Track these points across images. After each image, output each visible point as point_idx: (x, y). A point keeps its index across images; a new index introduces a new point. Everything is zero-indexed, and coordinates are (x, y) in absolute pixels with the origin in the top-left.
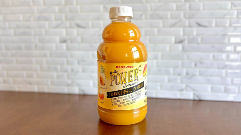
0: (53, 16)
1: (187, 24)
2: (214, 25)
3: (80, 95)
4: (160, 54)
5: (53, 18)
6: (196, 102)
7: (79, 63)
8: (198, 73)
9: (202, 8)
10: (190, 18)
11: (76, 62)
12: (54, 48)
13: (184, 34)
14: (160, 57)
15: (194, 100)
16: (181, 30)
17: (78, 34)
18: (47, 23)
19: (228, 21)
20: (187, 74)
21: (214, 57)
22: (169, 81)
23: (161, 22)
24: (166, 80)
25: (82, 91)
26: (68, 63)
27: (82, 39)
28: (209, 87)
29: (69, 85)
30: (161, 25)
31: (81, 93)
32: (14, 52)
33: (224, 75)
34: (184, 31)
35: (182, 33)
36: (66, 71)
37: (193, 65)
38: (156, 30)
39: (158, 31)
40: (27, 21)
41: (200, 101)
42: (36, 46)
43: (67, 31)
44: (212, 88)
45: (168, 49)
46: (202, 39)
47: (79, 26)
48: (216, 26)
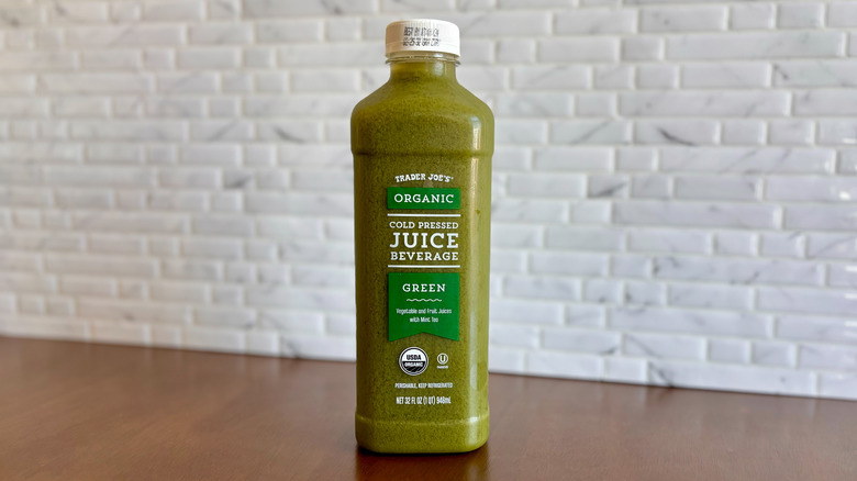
0: (204, 103)
1: (629, 136)
2: (717, 138)
3: (282, 359)
4: (539, 231)
5: (205, 109)
6: (657, 392)
7: (281, 254)
8: (663, 298)
9: (676, 83)
10: (637, 114)
11: (274, 252)
12: (206, 205)
13: (618, 167)
14: (539, 240)
15: (651, 387)
16: (610, 152)
17: (282, 163)
18: (185, 125)
19: (763, 127)
20: (628, 298)
21: (716, 245)
22: (569, 320)
23: (544, 125)
24: (560, 318)
25: (291, 345)
26: (249, 255)
27: (294, 177)
28: (702, 344)
29: (249, 326)
30: (544, 138)
31: (288, 352)
32: (81, 214)
33: (750, 304)
34: (618, 156)
35: (610, 164)
36: (240, 280)
37: (648, 268)
38: (528, 152)
39: (536, 156)
40: (124, 117)
41: (671, 388)
42: (150, 199)
43: (245, 152)
44: (710, 348)
45: (565, 216)
46: (678, 182)
47: (284, 136)
48: (724, 142)
